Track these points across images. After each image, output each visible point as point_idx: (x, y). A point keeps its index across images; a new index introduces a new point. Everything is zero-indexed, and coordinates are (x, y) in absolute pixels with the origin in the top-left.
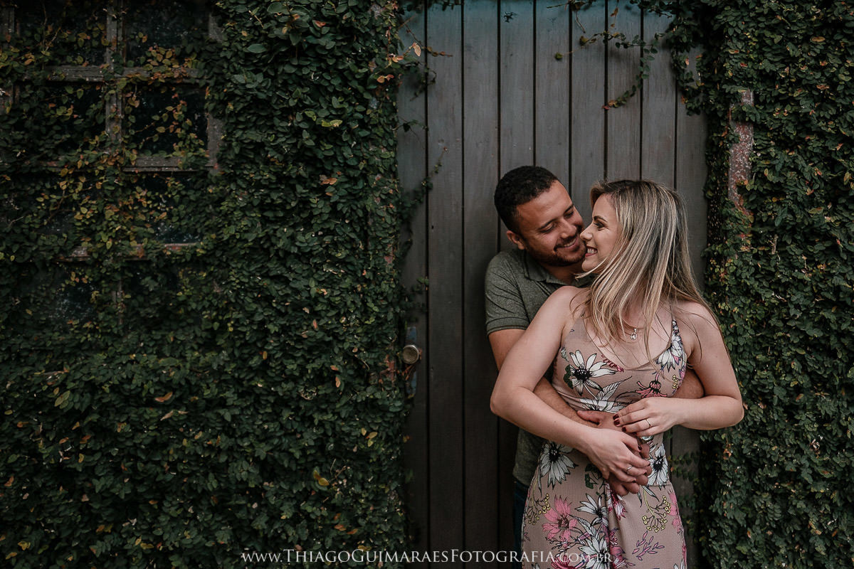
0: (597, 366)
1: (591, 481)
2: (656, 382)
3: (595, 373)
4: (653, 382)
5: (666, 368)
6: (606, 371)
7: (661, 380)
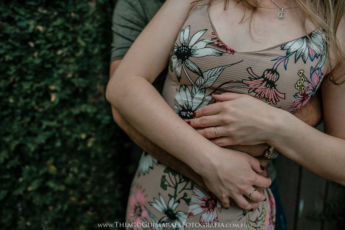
0: (202, 44)
1: (166, 183)
2: (273, 71)
3: (197, 52)
4: (268, 70)
5: (292, 58)
6: (210, 51)
7: (280, 69)
